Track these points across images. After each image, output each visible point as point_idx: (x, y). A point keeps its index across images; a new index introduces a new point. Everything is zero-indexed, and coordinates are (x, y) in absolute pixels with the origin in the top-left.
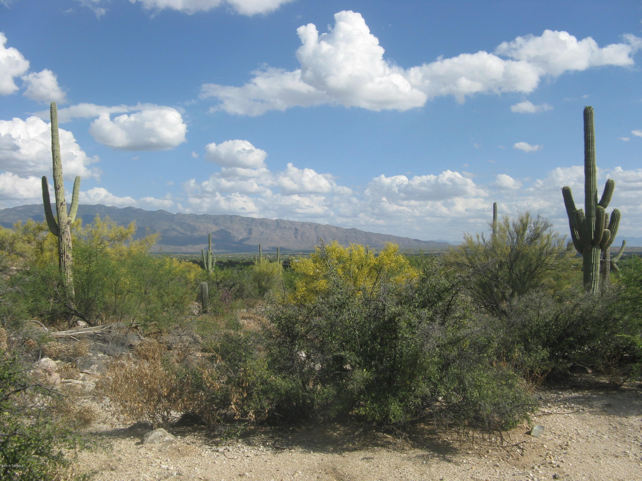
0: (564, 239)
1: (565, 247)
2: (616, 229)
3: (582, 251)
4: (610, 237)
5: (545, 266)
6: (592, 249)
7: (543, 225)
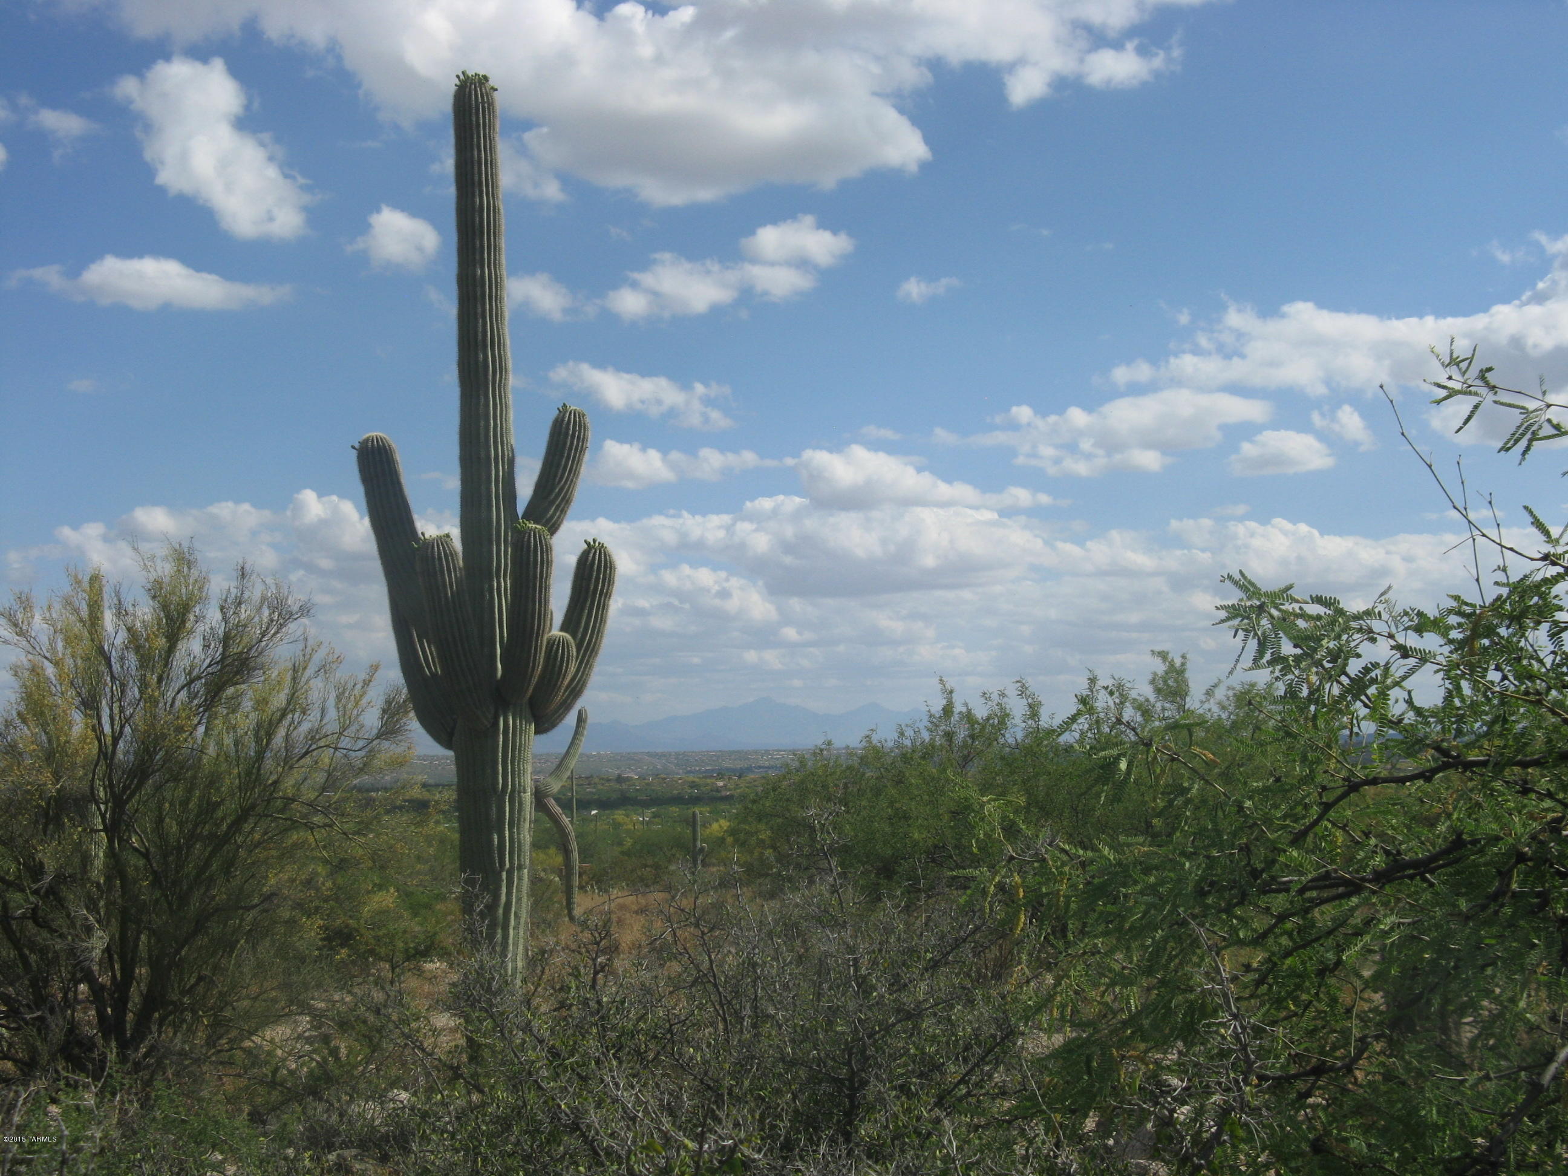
0: (367, 683)
1: (372, 719)
2: (598, 631)
3: (451, 735)
4: (572, 669)
5: (282, 811)
6: (496, 724)
7: (266, 613)
